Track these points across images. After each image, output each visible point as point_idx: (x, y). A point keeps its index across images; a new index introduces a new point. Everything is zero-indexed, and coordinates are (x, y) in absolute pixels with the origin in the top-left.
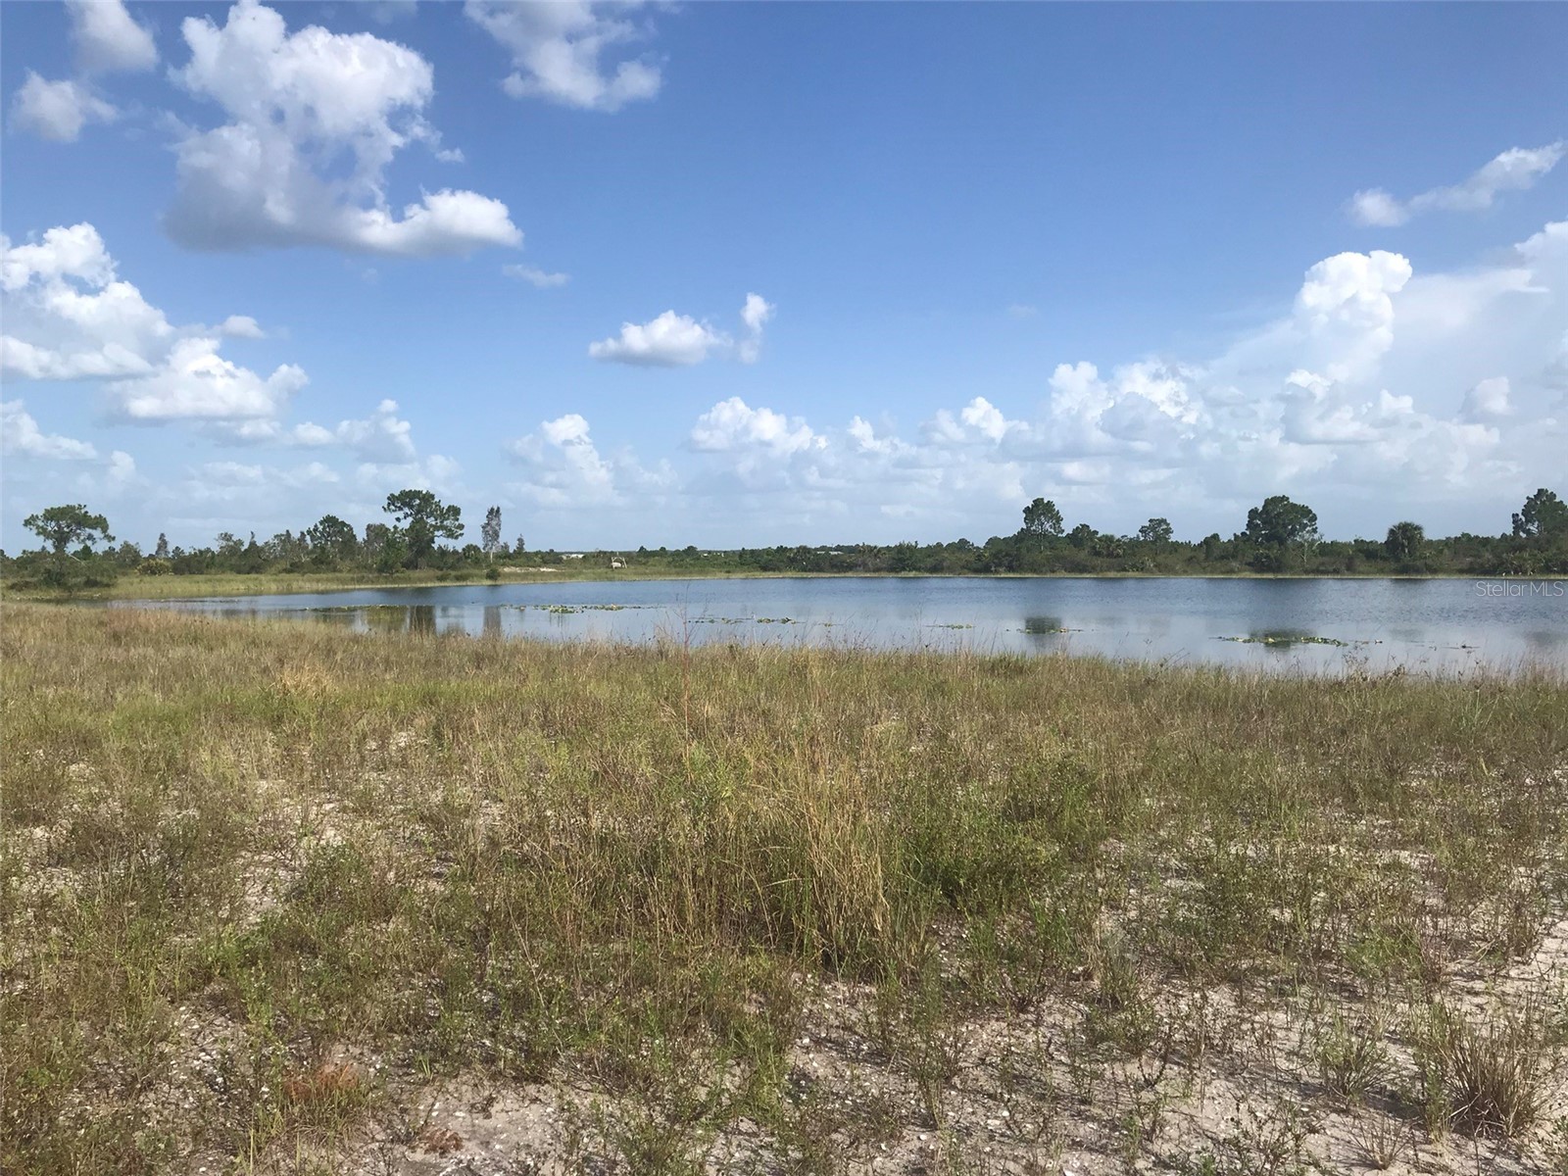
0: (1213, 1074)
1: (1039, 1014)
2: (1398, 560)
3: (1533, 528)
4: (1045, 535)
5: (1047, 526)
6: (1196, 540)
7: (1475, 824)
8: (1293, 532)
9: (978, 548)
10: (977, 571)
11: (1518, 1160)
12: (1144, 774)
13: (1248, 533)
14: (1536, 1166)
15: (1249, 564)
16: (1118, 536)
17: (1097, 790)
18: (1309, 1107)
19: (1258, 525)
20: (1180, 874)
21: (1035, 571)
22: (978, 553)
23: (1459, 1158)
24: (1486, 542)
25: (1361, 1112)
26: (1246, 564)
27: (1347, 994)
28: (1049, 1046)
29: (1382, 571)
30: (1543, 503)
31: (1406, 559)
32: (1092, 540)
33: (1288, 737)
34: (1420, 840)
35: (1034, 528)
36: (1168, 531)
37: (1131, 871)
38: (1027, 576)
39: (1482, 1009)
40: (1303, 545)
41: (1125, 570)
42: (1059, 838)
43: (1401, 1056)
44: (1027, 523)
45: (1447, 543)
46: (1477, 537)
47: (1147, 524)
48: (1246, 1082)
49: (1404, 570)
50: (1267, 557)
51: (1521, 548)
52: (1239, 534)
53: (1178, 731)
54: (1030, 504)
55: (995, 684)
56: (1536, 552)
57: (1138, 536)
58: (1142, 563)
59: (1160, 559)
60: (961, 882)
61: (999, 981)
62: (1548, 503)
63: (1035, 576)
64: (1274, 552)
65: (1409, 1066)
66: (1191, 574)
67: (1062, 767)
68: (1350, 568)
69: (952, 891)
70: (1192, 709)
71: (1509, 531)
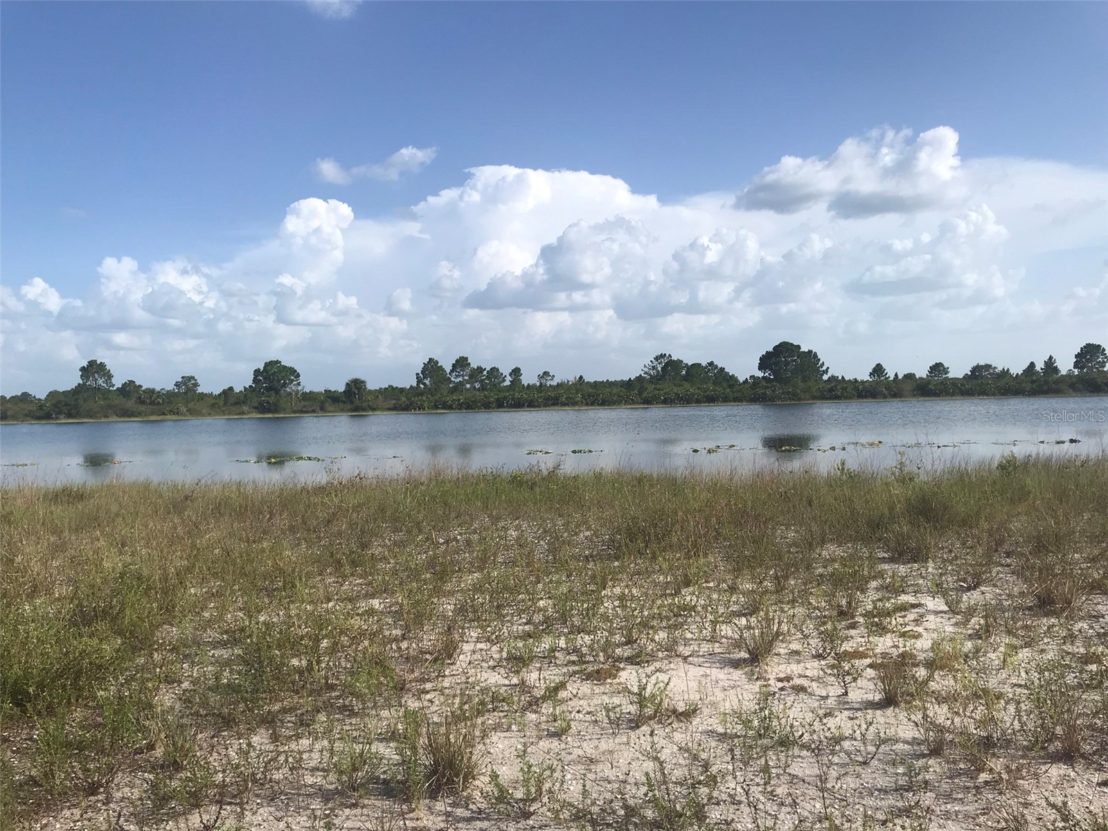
0: (258, 804)
1: (108, 793)
2: (352, 402)
3: (427, 382)
4: (99, 388)
5: (100, 382)
6: (217, 391)
7: (415, 574)
8: (284, 385)
9: (39, 399)
10: (39, 418)
11: (467, 807)
12: (189, 570)
13: (254, 386)
14: (479, 808)
15: (256, 408)
16: (158, 389)
17: (152, 588)
18: (330, 809)
19: (260, 380)
20: (223, 644)
21: (91, 417)
22: (40, 404)
23: (431, 818)
24: (402, 390)
25: (366, 802)
26: (253, 408)
27: (348, 713)
28: (119, 820)
29: (342, 410)
30: (432, 366)
31: (357, 402)
32: (138, 393)
33: (292, 529)
34: (384, 590)
35: (89, 383)
36: (196, 385)
37: (183, 650)
38: (84, 420)
39: (432, 702)
40: (291, 394)
41: (164, 414)
42: (120, 633)
43: (387, 751)
44: (83, 380)
45: (381, 391)
46: (397, 387)
47: (180, 380)
48: (283, 803)
49: (356, 409)
50: (268, 402)
51: (421, 394)
52: (247, 386)
53: (213, 534)
54: (85, 364)
55: (58, 510)
56: (429, 396)
57: (174, 389)
58: (178, 409)
59: (191, 405)
60: (31, 690)
61: (69, 772)
62: (434, 367)
63: (91, 421)
64: (272, 399)
65: (392, 757)
66: (214, 416)
67: (122, 575)
68: (322, 409)
69: (21, 699)
70: (222, 515)
71: (415, 384)
